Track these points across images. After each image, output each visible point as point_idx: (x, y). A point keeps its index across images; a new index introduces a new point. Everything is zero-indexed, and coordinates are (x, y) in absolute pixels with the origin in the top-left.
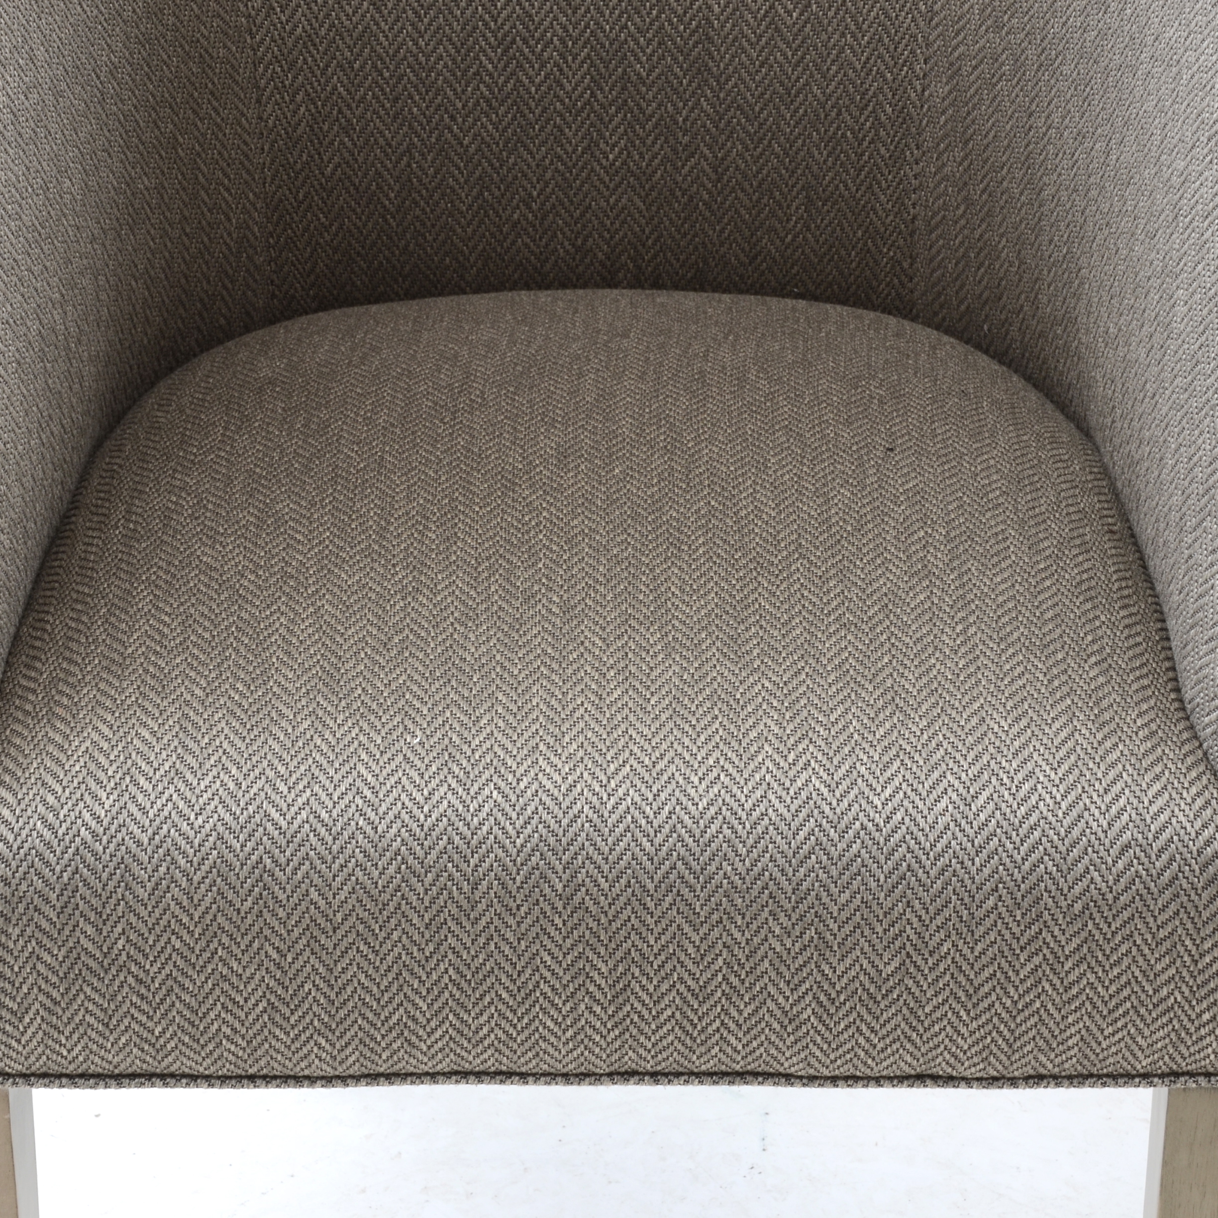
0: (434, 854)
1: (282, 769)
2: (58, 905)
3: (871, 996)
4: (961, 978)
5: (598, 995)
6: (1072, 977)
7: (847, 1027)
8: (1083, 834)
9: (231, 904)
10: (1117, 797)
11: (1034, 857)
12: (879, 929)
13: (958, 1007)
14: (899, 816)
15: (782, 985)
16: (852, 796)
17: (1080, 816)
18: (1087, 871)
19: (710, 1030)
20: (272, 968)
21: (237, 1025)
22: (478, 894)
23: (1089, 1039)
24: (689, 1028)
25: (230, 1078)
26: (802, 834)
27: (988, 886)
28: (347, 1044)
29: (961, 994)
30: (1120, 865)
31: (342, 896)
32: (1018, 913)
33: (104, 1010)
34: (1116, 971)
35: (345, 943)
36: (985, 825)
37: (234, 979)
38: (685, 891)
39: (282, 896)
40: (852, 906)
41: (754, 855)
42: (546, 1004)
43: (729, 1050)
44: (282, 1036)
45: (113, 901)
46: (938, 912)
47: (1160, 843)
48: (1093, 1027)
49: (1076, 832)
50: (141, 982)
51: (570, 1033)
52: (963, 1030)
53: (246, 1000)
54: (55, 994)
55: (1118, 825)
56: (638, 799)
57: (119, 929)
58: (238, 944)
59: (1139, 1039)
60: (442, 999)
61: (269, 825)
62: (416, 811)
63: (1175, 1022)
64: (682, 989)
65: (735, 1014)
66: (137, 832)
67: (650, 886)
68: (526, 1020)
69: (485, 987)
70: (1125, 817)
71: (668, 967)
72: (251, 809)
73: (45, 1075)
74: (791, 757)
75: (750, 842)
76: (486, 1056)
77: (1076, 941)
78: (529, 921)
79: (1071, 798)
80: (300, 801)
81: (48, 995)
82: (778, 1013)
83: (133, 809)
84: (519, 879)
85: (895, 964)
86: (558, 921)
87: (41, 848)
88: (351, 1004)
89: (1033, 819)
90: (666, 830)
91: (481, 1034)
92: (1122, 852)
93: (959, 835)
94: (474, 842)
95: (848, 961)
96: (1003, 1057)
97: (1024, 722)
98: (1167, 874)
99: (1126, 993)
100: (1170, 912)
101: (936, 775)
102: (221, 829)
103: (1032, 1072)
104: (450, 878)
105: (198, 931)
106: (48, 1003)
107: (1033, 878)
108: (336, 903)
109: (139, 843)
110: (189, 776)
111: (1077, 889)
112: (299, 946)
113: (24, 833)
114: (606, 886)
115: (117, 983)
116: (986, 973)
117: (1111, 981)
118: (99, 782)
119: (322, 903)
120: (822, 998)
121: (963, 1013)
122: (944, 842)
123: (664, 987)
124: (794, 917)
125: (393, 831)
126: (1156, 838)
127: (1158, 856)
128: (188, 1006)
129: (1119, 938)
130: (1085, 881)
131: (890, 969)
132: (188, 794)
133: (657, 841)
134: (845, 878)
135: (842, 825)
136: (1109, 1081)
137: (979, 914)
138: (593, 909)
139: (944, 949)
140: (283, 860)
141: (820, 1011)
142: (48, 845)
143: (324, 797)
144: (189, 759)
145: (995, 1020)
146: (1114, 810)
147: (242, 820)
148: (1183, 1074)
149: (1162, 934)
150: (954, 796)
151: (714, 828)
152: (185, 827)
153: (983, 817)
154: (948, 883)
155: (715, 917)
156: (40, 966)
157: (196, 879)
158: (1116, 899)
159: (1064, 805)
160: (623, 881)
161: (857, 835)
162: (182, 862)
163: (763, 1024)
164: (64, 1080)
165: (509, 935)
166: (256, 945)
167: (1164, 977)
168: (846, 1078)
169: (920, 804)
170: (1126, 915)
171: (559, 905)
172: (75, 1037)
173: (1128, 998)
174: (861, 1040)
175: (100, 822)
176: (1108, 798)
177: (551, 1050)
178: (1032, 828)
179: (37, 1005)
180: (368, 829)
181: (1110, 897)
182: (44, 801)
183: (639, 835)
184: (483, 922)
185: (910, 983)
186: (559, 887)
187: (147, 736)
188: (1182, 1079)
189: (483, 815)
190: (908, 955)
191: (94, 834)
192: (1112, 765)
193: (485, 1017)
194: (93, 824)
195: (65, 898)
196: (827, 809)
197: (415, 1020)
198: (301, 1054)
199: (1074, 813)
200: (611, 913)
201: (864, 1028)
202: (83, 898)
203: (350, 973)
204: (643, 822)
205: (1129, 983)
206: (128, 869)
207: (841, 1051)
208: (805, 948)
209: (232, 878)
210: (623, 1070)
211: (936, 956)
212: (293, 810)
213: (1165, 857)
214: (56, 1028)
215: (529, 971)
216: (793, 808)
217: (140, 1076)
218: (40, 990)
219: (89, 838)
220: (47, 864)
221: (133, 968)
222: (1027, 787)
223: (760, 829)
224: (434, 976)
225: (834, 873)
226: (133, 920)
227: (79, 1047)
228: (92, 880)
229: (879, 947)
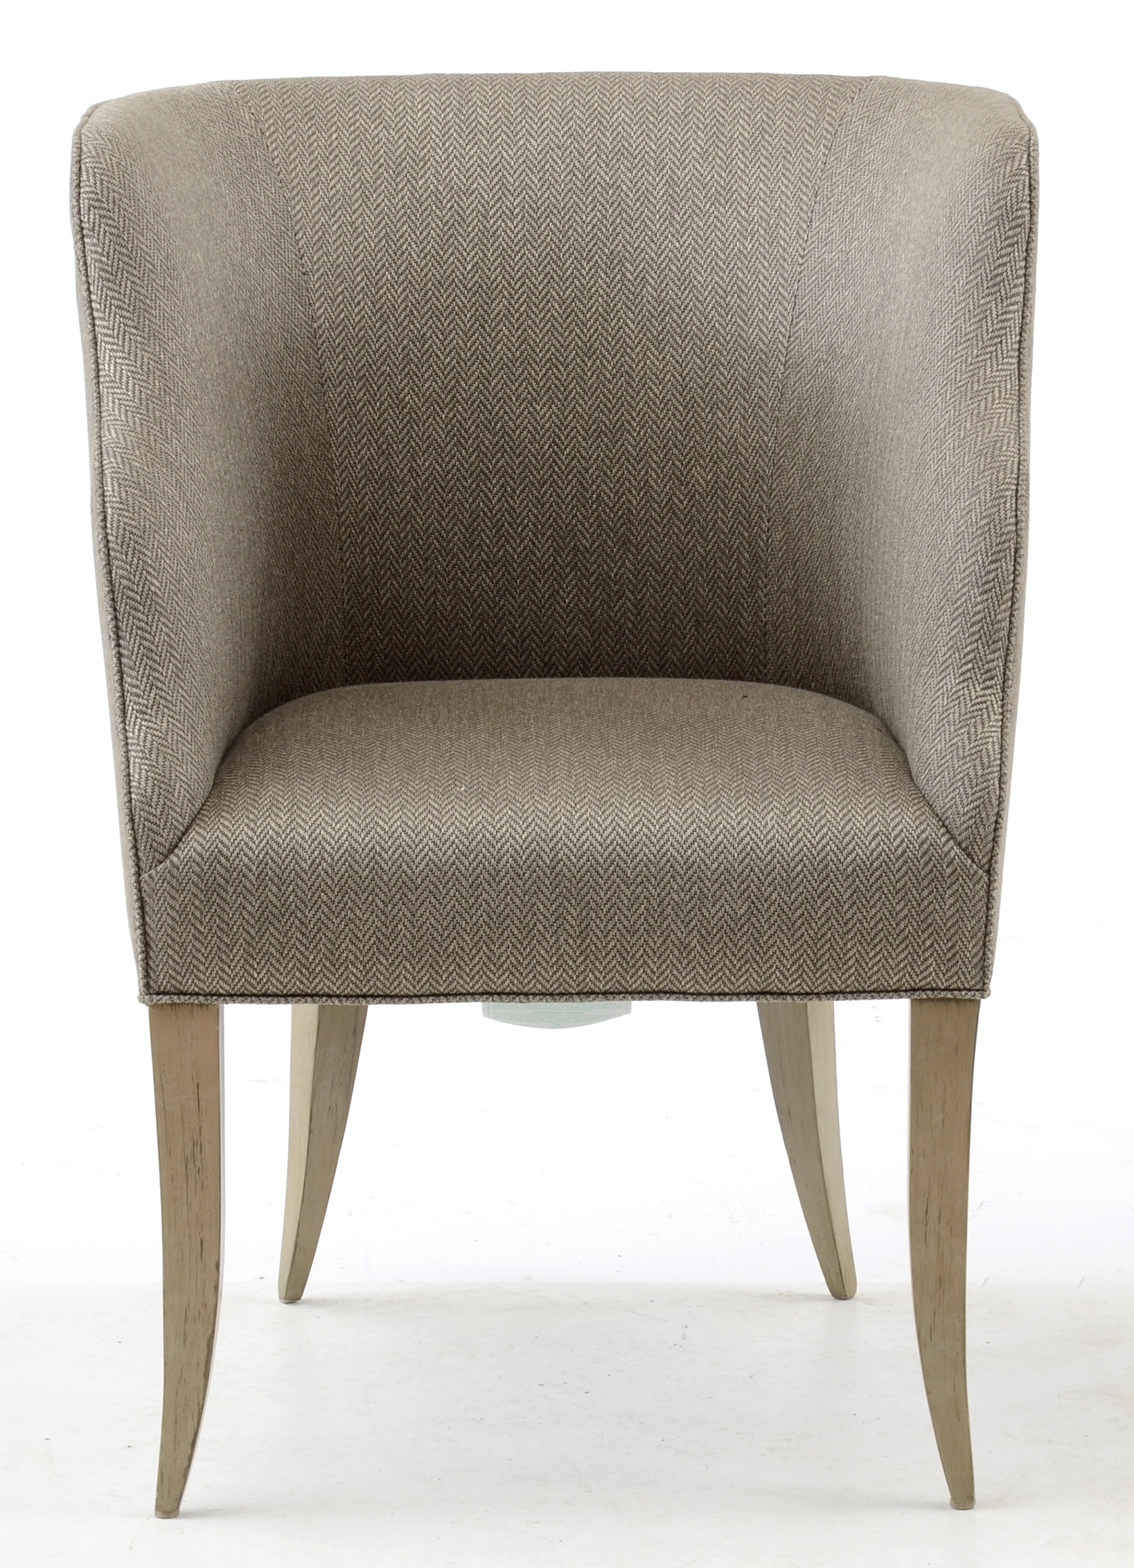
0: (475, 843)
1: (385, 803)
2: (256, 873)
3: (732, 930)
4: (784, 917)
5: (571, 932)
6: (849, 915)
7: (718, 951)
8: (852, 828)
9: (357, 873)
10: (871, 811)
11: (824, 842)
12: (735, 886)
13: (782, 936)
14: (745, 821)
15: (679, 923)
16: (718, 812)
17: (850, 820)
18: (854, 849)
19: (637, 956)
20: (380, 914)
21: (358, 954)
22: (500, 866)
23: (861, 960)
24: (625, 954)
25: (352, 996)
26: (689, 832)
27: (797, 859)
28: (423, 967)
29: (784, 928)
30: (873, 844)
31: (421, 867)
32: (816, 874)
33: (280, 943)
34: (874, 911)
35: (422, 898)
36: (796, 825)
37: (357, 922)
38: (622, 864)
39: (386, 868)
40: (719, 872)
41: (662, 842)
42: (541, 938)
43: (649, 972)
44: (384, 962)
45: (287, 871)
46: (769, 874)
47: (896, 832)
48: (862, 951)
49: (847, 828)
50: (303, 923)
51: (554, 959)
52: (786, 953)
53: (364, 936)
54: (253, 932)
55: (871, 824)
56: (593, 813)
57: (291, 888)
58: (360, 898)
59: (890, 960)
60: (479, 935)
61: (378, 829)
62: (463, 820)
63: (910, 947)
64: (621, 927)
65: (652, 944)
66: (302, 832)
67: (602, 861)
68: (528, 950)
69: (504, 927)
70: (876, 820)
71: (612, 912)
72: (367, 820)
73: (242, 995)
74: (682, 795)
75: (659, 835)
76: (504, 977)
77: (849, 892)
78: (530, 882)
79: (844, 812)
80: (396, 817)
81: (249, 933)
82: (677, 942)
83: (299, 821)
84: (524, 858)
85: (745, 908)
86: (547, 882)
87: (247, 840)
88: (425, 938)
89: (823, 822)
90: (610, 829)
91: (502, 960)
92: (874, 838)
93: (780, 830)
94: (498, 836)
95: (718, 906)
96: (810, 974)
97: (818, 780)
98: (900, 850)
99: (880, 926)
100: (902, 872)
101: (767, 802)
102: (350, 830)
103: (829, 988)
104: (484, 856)
105: (336, 890)
106: (249, 939)
107: (823, 854)
108: (417, 872)
109: (303, 838)
110: (331, 806)
111: (849, 859)
112: (395, 900)
113: (237, 833)
114: (575, 861)
115: (289, 924)
116: (799, 912)
117: (871, 918)
118: (278, 808)
119: (409, 872)
120: (704, 932)
121: (786, 941)
122: (772, 834)
123: (610, 926)
124: (685, 878)
125: (451, 831)
126: (893, 830)
127: (895, 840)
128: (330, 940)
129: (874, 889)
130: (854, 855)
131: (742, 911)
132: (331, 814)
133: (604, 836)
134: (715, 855)
135: (713, 826)
136: (874, 994)
137: (793, 875)
138: (568, 875)
139: (773, 897)
140: (386, 847)
141: (701, 940)
142: (251, 839)
143: (410, 815)
144: (331, 798)
145: (805, 946)
146: (869, 817)
147: (362, 826)
148: (918, 989)
149: (899, 886)
150: (777, 812)
151: (638, 828)
152: (329, 829)
153: (794, 822)
154: (774, 857)
155: (639, 879)
156: (244, 913)
157: (336, 858)
158: (871, 864)
159: (841, 815)
160: (585, 858)
161: (721, 832)
162: (328, 848)
163: (669, 951)
164: (253, 998)
165: (519, 892)
166: (370, 899)
167: (901, 915)
168: (719, 994)
169: (758, 816)
170: (878, 874)
171: (548, 872)
172: (263, 962)
173: (882, 930)
174: (727, 962)
175: (280, 826)
176: (866, 811)
177: (543, 972)
178: (822, 827)
179: (241, 940)
180: (436, 831)
181: (868, 863)
182: (248, 817)
183: (593, 831)
184: (503, 884)
185: (754, 920)
186: (548, 862)
187: (305, 789)
188: (918, 993)
189: (503, 822)
190: (753, 902)
191: (277, 833)
192: (869, 796)
193: (504, 948)
194: (277, 828)
195: (261, 869)
196: (704, 819)
197: (462, 949)
198: (395, 975)
199: (847, 819)
200: (578, 877)
201: (728, 952)
202: (271, 869)
203: (425, 917)
204: (596, 825)
205: (881, 919)
206: (297, 852)
207: (715, 971)
208: (692, 898)
209: (357, 858)
210: (585, 990)
211: (769, 902)
212: (392, 821)
213: (898, 840)
214: (252, 956)
215: (530, 916)
216: (684, 819)
217: (299, 995)
218: (244, 929)
219: (274, 836)
220: (251, 849)
221: (299, 915)
222: (819, 806)
223: (664, 829)
224: (474, 919)
225: (708, 851)
226: (300, 883)
227: (264, 971)
228: (276, 858)
229: (736, 897)
